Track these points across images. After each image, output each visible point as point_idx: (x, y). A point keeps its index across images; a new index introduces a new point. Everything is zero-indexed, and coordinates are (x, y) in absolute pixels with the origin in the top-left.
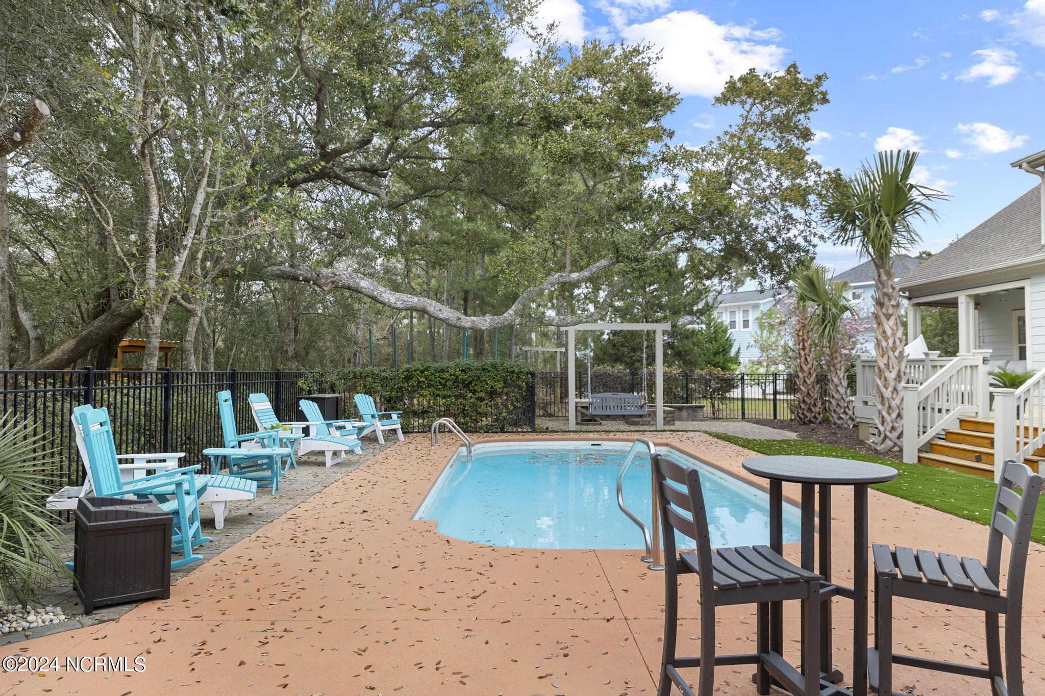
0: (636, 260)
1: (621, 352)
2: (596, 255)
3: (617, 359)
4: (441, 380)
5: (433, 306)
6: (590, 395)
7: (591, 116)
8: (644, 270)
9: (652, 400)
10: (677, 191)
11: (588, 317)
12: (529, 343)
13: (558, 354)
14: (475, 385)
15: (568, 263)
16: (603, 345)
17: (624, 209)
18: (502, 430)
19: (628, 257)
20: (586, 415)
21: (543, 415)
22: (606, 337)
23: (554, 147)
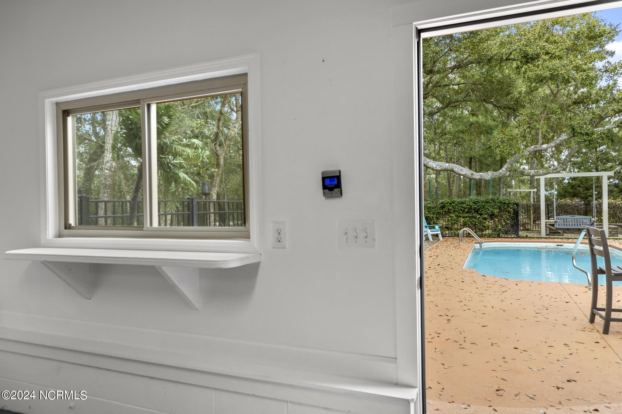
0: (587, 134)
1: (577, 191)
2: (559, 131)
3: (574, 195)
4: (462, 208)
5: (457, 168)
6: (555, 217)
7: (555, 52)
8: (592, 140)
9: (600, 221)
10: (618, 88)
11: (553, 170)
12: (511, 187)
13: (532, 193)
14: (482, 211)
15: (540, 138)
16: (564, 186)
17: (578, 103)
18: (498, 236)
19: (581, 133)
20: (553, 230)
21: (523, 230)
22: (566, 181)
23: (530, 74)
